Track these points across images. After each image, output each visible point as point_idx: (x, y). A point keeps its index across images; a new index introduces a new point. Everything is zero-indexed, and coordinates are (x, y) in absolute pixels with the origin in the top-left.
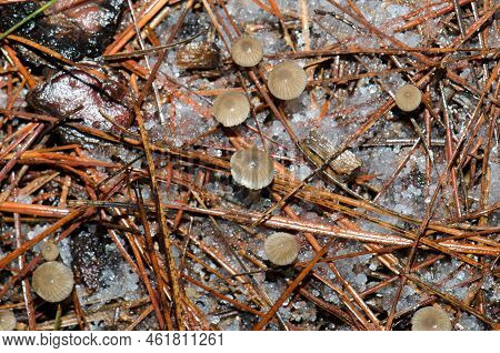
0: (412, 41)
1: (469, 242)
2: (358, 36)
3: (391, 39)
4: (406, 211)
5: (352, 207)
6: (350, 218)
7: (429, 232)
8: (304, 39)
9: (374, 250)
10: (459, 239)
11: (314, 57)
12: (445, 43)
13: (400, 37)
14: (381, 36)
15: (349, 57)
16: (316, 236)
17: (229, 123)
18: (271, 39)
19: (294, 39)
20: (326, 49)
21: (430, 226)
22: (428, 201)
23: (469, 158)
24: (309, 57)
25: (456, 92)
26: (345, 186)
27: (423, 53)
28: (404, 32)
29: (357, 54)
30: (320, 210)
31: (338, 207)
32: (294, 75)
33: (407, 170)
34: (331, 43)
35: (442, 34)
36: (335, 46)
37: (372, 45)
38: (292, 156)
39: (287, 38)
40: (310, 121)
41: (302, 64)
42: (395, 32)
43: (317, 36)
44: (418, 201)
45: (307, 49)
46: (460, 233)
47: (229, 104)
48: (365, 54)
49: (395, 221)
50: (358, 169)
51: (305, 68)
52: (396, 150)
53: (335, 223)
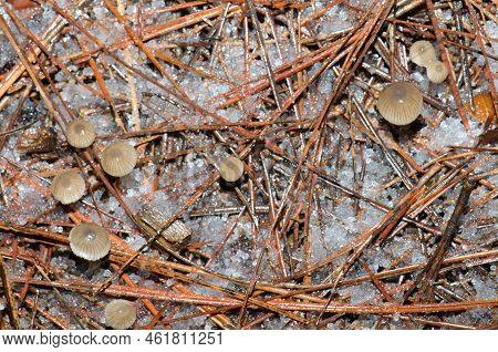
0: (233, 117)
1: (295, 300)
2: (183, 115)
3: (214, 115)
4: (236, 274)
5: (185, 273)
6: (184, 283)
7: (256, 293)
8: (133, 119)
9: (208, 312)
10: (286, 298)
11: (144, 136)
12: (263, 116)
13: (221, 113)
14: (204, 113)
15: (175, 134)
16: (153, 302)
17: (66, 201)
18: (104, 122)
19: (125, 121)
20: (155, 127)
21: (257, 287)
22: (255, 264)
23: (291, 222)
24: (139, 136)
25: (277, 162)
26: (177, 254)
27: (244, 127)
28: (225, 108)
29: (184, 131)
30: (156, 277)
31: (172, 274)
32: (125, 154)
33: (236, 236)
34: (159, 122)
35: (261, 109)
36: (162, 125)
37: (196, 121)
38: (127, 229)
39: (118, 120)
40: (143, 196)
41: (133, 143)
42: (217, 109)
43: (147, 116)
44: (246, 264)
45: (137, 129)
46: (286, 292)
47: (66, 183)
48: (191, 131)
49: (225, 284)
50: (189, 238)
51: (136, 147)
52: (224, 219)
53: (171, 288)
